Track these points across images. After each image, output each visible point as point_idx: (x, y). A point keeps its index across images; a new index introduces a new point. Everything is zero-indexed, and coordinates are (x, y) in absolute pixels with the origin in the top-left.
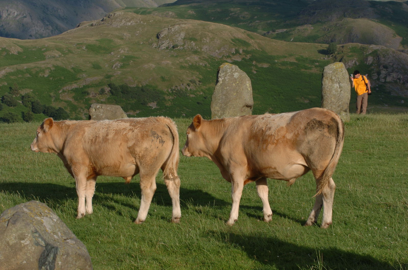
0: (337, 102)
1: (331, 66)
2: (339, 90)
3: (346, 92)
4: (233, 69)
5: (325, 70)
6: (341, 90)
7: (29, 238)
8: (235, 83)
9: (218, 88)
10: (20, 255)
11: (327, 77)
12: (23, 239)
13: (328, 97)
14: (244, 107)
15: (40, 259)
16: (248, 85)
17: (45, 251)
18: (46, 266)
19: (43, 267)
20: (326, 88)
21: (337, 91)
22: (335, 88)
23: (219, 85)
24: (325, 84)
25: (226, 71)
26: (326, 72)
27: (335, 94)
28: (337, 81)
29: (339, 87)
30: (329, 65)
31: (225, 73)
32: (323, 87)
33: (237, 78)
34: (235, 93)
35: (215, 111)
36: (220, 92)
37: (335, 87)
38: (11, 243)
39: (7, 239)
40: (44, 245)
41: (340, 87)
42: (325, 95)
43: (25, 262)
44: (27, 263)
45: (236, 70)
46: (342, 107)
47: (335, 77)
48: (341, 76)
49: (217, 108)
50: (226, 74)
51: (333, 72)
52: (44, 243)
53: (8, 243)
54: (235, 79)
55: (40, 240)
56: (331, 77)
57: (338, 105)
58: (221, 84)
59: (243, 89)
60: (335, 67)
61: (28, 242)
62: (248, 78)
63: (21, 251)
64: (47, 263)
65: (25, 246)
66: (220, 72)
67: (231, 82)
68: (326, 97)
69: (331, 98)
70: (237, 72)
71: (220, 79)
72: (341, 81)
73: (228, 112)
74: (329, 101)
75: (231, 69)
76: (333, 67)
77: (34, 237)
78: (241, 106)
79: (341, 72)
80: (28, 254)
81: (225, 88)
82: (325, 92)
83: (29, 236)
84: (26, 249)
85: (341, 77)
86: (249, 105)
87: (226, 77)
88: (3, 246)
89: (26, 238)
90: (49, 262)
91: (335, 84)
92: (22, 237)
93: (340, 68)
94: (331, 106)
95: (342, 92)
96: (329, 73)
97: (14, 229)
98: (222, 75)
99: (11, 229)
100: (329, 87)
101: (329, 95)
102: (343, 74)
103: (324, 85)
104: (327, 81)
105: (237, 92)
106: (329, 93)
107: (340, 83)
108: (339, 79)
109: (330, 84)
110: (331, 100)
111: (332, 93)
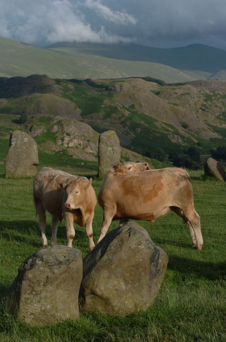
0: (110, 162)
2: (112, 152)
3: (118, 154)
4: (23, 135)
5: (101, 137)
6: (114, 153)
7: (144, 244)
8: (25, 146)
9: (11, 150)
10: (138, 255)
11: (103, 142)
12: (140, 245)
13: (104, 157)
14: (32, 165)
15: (151, 258)
16: (35, 148)
17: (154, 252)
18: (154, 263)
19: (152, 263)
20: (102, 150)
21: (110, 153)
23: (12, 147)
25: (18, 137)
26: (103, 138)
27: (109, 155)
28: (110, 145)
29: (112, 150)
30: (104, 133)
31: (16, 138)
32: (100, 149)
33: (26, 142)
34: (25, 155)
35: (9, 168)
36: (13, 153)
37: (109, 150)
38: (132, 247)
39: (130, 245)
40: (153, 249)
41: (113, 150)
42: (101, 156)
43: (141, 260)
44: (142, 260)
45: (26, 136)
47: (110, 142)
49: (11, 166)
50: (18, 139)
51: (108, 138)
52: (153, 247)
53: (130, 248)
54: (25, 143)
55: (150, 245)
56: (106, 142)
57: (112, 164)
58: (14, 147)
59: (31, 151)
60: (109, 134)
61: (143, 247)
62: (35, 143)
63: (139, 252)
64: (154, 260)
65: (141, 249)
66: (13, 137)
67: (22, 146)
68: (102, 157)
69: (106, 158)
70: (27, 138)
71: (13, 143)
72: (114, 145)
73: (19, 170)
75: (21, 135)
76: (107, 134)
77: (147, 243)
78: (30, 164)
79: (114, 138)
80: (144, 255)
81: (17, 150)
83: (144, 243)
84: (142, 251)
85: (113, 142)
86: (36, 164)
87: (17, 141)
88: (127, 249)
89: (142, 244)
90: (156, 260)
91: (109, 148)
92: (139, 244)
93: (113, 135)
94: (106, 165)
95: (114, 154)
96: (105, 139)
97: (134, 238)
98: (14, 140)
99: (133, 238)
100: (105, 150)
102: (115, 139)
104: (102, 144)
105: (27, 153)
106: (105, 154)
107: (113, 146)
108: (112, 144)
109: (105, 148)
110: (106, 160)
111: (107, 154)
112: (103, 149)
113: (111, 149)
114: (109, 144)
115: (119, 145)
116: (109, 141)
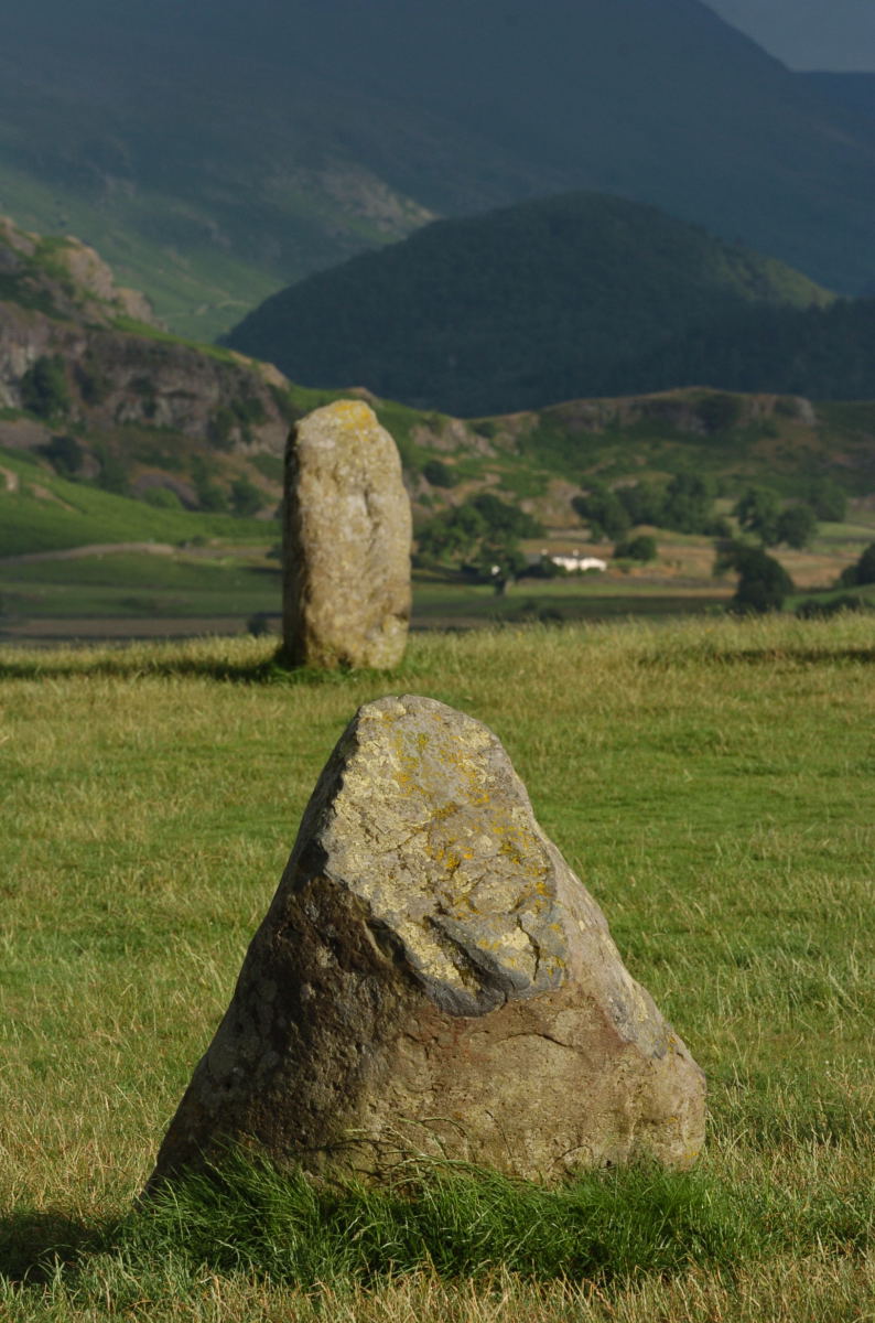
0: (363, 577)
1: (324, 418)
2: (367, 524)
3: (397, 534)
5: (301, 437)
6: (376, 526)
11: (318, 470)
13: (328, 553)
20: (316, 517)
22: (350, 516)
24: (311, 500)
26: (310, 448)
27: (353, 542)
28: (356, 486)
29: (364, 510)
30: (315, 415)
32: (303, 510)
37: (352, 511)
41: (369, 514)
42: (316, 546)
46: (390, 599)
47: (352, 465)
48: (373, 459)
51: (342, 444)
56: (332, 467)
57: (371, 591)
60: (339, 421)
68: (319, 554)
69: (340, 558)
72: (375, 485)
74: (335, 574)
76: (332, 424)
79: (373, 442)
82: (312, 535)
85: (372, 467)
91: (350, 499)
93: (364, 428)
94: (344, 596)
95: (382, 531)
96: (325, 451)
100: (329, 512)
101: (331, 549)
102: (379, 452)
103: (305, 503)
104: (315, 482)
106: (329, 535)
107: (373, 491)
108: (367, 476)
109: (330, 500)
110: (341, 569)
111: (341, 536)
112: (318, 509)
113: (359, 509)
114: (352, 480)
115: (399, 482)
116: (347, 461)
